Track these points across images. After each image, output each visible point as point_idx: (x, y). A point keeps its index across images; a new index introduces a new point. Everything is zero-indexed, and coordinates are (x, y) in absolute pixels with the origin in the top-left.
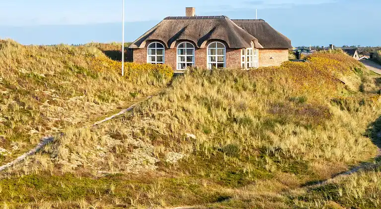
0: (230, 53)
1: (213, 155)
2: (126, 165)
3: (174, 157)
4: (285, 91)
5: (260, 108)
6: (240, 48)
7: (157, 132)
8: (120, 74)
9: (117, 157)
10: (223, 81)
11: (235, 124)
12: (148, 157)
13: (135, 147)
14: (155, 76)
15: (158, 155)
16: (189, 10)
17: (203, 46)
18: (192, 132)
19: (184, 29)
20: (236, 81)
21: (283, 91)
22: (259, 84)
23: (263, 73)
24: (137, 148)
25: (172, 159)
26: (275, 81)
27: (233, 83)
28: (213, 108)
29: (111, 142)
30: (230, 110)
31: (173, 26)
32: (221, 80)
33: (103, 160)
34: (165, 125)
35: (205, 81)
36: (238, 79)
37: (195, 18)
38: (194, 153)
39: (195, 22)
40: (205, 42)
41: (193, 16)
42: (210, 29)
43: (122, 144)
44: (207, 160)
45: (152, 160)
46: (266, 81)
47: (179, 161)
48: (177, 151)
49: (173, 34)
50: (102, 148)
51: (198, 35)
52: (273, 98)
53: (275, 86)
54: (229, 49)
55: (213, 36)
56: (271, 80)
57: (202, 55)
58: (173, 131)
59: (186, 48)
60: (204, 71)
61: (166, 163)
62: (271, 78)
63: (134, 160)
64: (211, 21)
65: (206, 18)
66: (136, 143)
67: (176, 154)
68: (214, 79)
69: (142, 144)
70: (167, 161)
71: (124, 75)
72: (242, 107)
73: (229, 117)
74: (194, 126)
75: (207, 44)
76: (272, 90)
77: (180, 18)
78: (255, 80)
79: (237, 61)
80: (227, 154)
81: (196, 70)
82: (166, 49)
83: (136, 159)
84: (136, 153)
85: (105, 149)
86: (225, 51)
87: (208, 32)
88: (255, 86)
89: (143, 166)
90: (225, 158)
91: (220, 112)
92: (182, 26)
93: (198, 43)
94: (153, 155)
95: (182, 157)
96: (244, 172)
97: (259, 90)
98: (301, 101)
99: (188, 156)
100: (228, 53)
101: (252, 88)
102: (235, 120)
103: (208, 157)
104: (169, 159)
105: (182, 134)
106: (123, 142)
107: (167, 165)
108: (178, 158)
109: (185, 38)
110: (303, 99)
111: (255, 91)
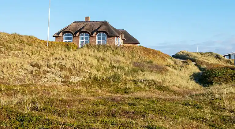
0: (109, 39)
1: (103, 79)
2: (40, 81)
3: (76, 79)
4: (141, 58)
5: (128, 63)
6: (115, 36)
7: (65, 66)
8: (46, 46)
9: (33, 76)
10: (105, 50)
11: (114, 68)
12: (57, 78)
13: (48, 72)
14: (66, 47)
15: (64, 77)
16: (87, 18)
17: (94, 34)
18: (88, 69)
19: (84, 27)
20: (113, 51)
21: (140, 57)
22: (126, 53)
23: (128, 48)
24: (49, 72)
25: (74, 80)
26: (135, 52)
27: (112, 52)
28: (100, 61)
29: (31, 68)
30: (111, 63)
31: (78, 25)
32: (104, 50)
33: (22, 77)
34: (70, 64)
35: (95, 50)
36: (114, 50)
37: (90, 22)
38: (90, 78)
39: (90, 23)
40: (95, 33)
41: (89, 21)
42: (98, 26)
43: (38, 69)
44: (99, 82)
45: (60, 79)
46: (130, 52)
47: (79, 81)
48: (78, 76)
49: (78, 29)
50: (23, 71)
51: (91, 30)
52: (134, 60)
53: (135, 55)
54: (108, 36)
55: (100, 30)
56: (133, 52)
57: (93, 40)
58: (76, 66)
59: (85, 36)
60: (95, 46)
61: (70, 82)
62: (132, 51)
63: (46, 79)
64: (99, 23)
65: (96, 22)
66: (49, 70)
67: (77, 77)
68: (100, 49)
69: (53, 70)
70: (71, 81)
71: (48, 46)
72: (118, 62)
73: (110, 65)
74: (89, 66)
75: (96, 34)
76: (133, 56)
77: (82, 22)
78: (124, 51)
79: (113, 43)
80: (112, 80)
81: (90, 45)
82: (74, 37)
83: (47, 78)
84: (48, 75)
85: (25, 72)
86: (106, 38)
87: (97, 28)
88: (124, 54)
89: (52, 82)
90: (112, 82)
91: (105, 63)
92: (83, 26)
93: (91, 33)
94: (61, 76)
95: (81, 79)
96: (127, 88)
97: (126, 56)
98: (151, 62)
99: (85, 79)
100: (108, 39)
101: (122, 55)
102: (114, 67)
103: (100, 81)
104: (72, 80)
105: (81, 69)
106: (39, 69)
107: (70, 83)
108: (79, 80)
109: (84, 30)
110: (151, 61)
111: (124, 56)
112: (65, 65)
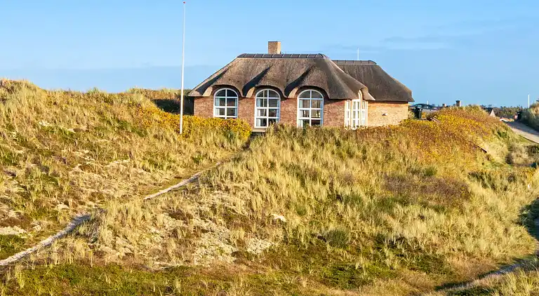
0: (329, 105)
1: (312, 244)
2: (193, 255)
3: (258, 245)
4: (407, 160)
5: (373, 182)
6: (344, 100)
7: (233, 211)
8: (178, 132)
9: (180, 244)
10: (320, 143)
11: (338, 203)
12: (222, 245)
13: (204, 231)
14: (225, 135)
15: (235, 242)
16: (273, 45)
17: (292, 95)
18: (281, 213)
19: (265, 72)
20: (338, 144)
21: (404, 159)
22: (371, 150)
23: (376, 134)
24: (207, 231)
25: (254, 248)
26: (393, 145)
27: (335, 147)
28: (307, 180)
29: (171, 223)
30: (332, 184)
31: (250, 66)
32: (317, 143)
33: (160, 247)
34: (243, 202)
35: (295, 142)
36: (342, 141)
37: (280, 56)
38: (285, 241)
39: (280, 61)
40: (295, 90)
41: (279, 53)
42: (302, 72)
43: (185, 225)
44: (303, 251)
45: (228, 249)
46: (380, 145)
47: (265, 251)
48: (261, 238)
49: (251, 78)
50: (158, 232)
51: (285, 80)
52: (390, 169)
53: (392, 153)
54: (328, 100)
55: (307, 82)
56: (387, 145)
57: (290, 108)
58: (255, 209)
59: (268, 98)
60: (294, 130)
61: (247, 253)
62: (387, 141)
63: (203, 248)
64: (303, 60)
65: (296, 56)
66: (205, 226)
67: (261, 241)
68: (307, 141)
69: (213, 225)
70: (249, 250)
71: (183, 132)
72: (348, 181)
73: (330, 193)
74: (283, 204)
75: (297, 93)
76: (389, 158)
77: (261, 56)
78: (365, 144)
79: (339, 117)
80: (331, 244)
81: (283, 127)
82: (241, 98)
83: (205, 247)
84: (205, 239)
85: (162, 232)
86: (322, 103)
87: (299, 76)
88: (364, 151)
89: (216, 256)
90: (329, 248)
91: (318, 186)
92: (263, 68)
93: (285, 91)
94: (229, 241)
95: (268, 245)
96: (356, 268)
97: (370, 158)
98: (430, 173)
99: (277, 244)
100: (326, 105)
101: (360, 154)
102: (339, 197)
103: (305, 247)
104: (251, 248)
105: (267, 215)
106: (187, 224)
107: (249, 256)
108: (264, 247)
109: (267, 84)
110: (432, 172)
111: (364, 158)
112: (233, 207)
